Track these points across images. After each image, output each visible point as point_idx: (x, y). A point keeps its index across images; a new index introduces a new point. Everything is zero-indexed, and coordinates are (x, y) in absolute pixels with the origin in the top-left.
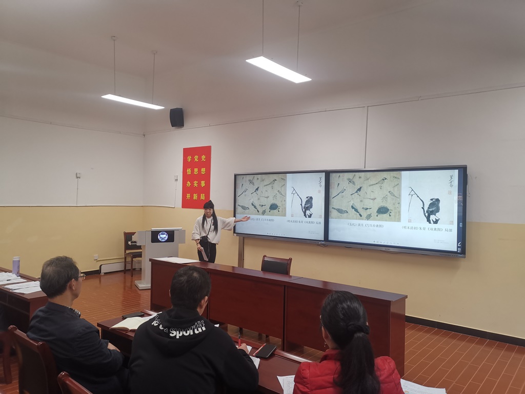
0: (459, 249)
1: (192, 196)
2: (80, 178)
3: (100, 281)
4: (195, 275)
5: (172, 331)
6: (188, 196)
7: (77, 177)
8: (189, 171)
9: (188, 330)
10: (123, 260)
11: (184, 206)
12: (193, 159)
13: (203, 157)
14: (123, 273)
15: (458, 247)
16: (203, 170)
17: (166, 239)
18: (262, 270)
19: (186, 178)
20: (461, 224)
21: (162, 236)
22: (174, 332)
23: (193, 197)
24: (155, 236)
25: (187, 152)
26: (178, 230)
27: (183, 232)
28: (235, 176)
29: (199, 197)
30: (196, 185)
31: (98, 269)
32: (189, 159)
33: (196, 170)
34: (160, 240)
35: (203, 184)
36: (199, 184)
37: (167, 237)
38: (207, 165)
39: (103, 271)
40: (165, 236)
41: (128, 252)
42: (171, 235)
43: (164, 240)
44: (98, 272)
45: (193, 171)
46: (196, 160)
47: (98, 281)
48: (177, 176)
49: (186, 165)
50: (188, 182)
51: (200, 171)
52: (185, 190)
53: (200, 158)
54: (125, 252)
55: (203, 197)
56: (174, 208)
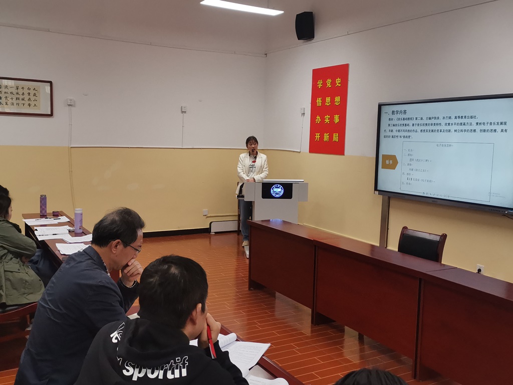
1: (322, 137)
2: (185, 112)
3: (210, 243)
4: (174, 270)
5: (127, 366)
6: (318, 136)
7: (183, 112)
8: (319, 101)
9: (157, 369)
10: (237, 218)
11: (311, 151)
12: (324, 84)
13: (338, 81)
14: (236, 235)
16: (338, 99)
17: (281, 194)
18: (399, 250)
19: (315, 110)
21: (275, 190)
22: (131, 369)
23: (324, 137)
24: (266, 191)
25: (318, 74)
26: (297, 183)
27: (304, 186)
28: (380, 106)
29: (331, 137)
30: (327, 121)
31: (208, 227)
32: (320, 84)
33: (328, 99)
34: (274, 195)
35: (337, 119)
36: (332, 119)
37: (282, 192)
38: (343, 92)
39: (213, 230)
40: (279, 190)
42: (288, 190)
43: (277, 196)
44: (207, 231)
45: (324, 101)
46: (329, 85)
47: (208, 242)
48: (304, 108)
49: (316, 93)
50: (318, 117)
51: (333, 101)
52: (314, 128)
53: (333, 83)
55: (336, 138)
56: (300, 152)
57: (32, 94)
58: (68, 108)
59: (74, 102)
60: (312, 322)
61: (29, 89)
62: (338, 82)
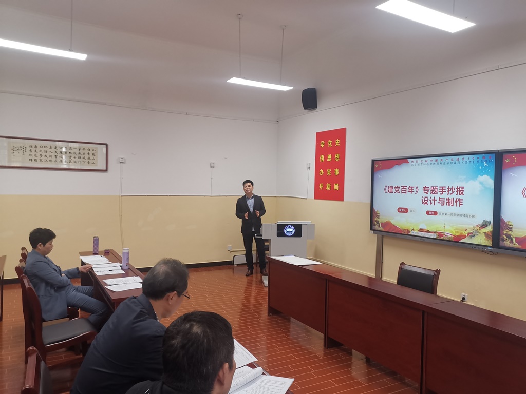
2: (213, 167)
4: (197, 329)
7: (211, 167)
8: (322, 158)
11: (316, 198)
13: (337, 141)
17: (293, 233)
19: (319, 165)
21: (288, 230)
23: (326, 187)
24: (281, 231)
25: (320, 136)
27: (312, 226)
28: (373, 162)
31: (232, 260)
34: (287, 234)
35: (337, 172)
37: (294, 231)
39: (236, 262)
40: (291, 230)
42: (298, 230)
43: (290, 235)
44: (231, 263)
47: (232, 272)
48: (310, 164)
49: (319, 151)
50: (321, 171)
52: (318, 179)
55: (336, 187)
56: (306, 199)
57: (91, 154)
58: (120, 164)
59: (125, 159)
60: (325, 346)
61: (89, 150)
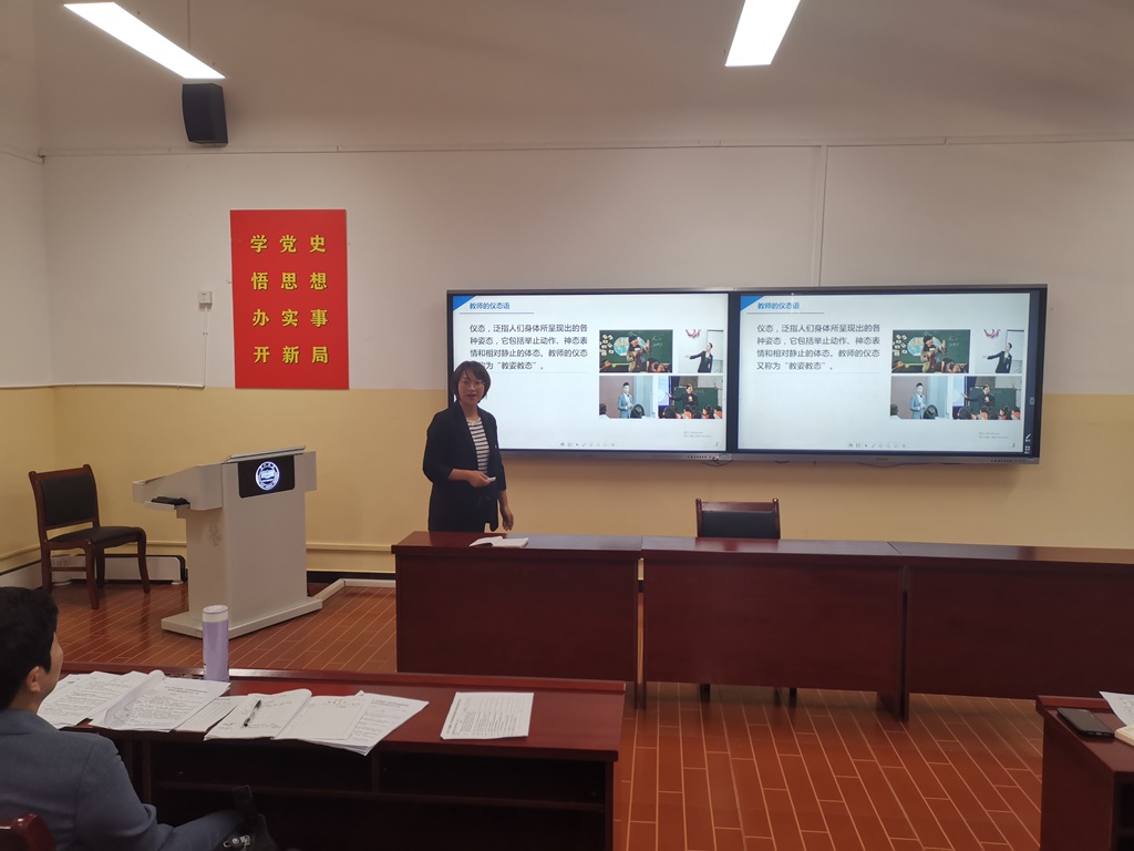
0: (1028, 448)
1: (276, 354)
6: (262, 353)
8: (259, 280)
15: (1025, 444)
16: (318, 278)
17: (276, 481)
20: (1032, 399)
21: (264, 474)
23: (282, 356)
26: (301, 452)
30: (291, 320)
32: (259, 243)
33: (289, 277)
34: (261, 486)
35: (320, 317)
37: (277, 476)
38: (332, 264)
40: (271, 473)
41: (53, 534)
43: (269, 487)
46: (289, 248)
50: (259, 313)
51: (303, 281)
52: (248, 336)
53: (302, 245)
54: (42, 535)
55: (320, 355)
56: (203, 387)
62: (317, 244)
